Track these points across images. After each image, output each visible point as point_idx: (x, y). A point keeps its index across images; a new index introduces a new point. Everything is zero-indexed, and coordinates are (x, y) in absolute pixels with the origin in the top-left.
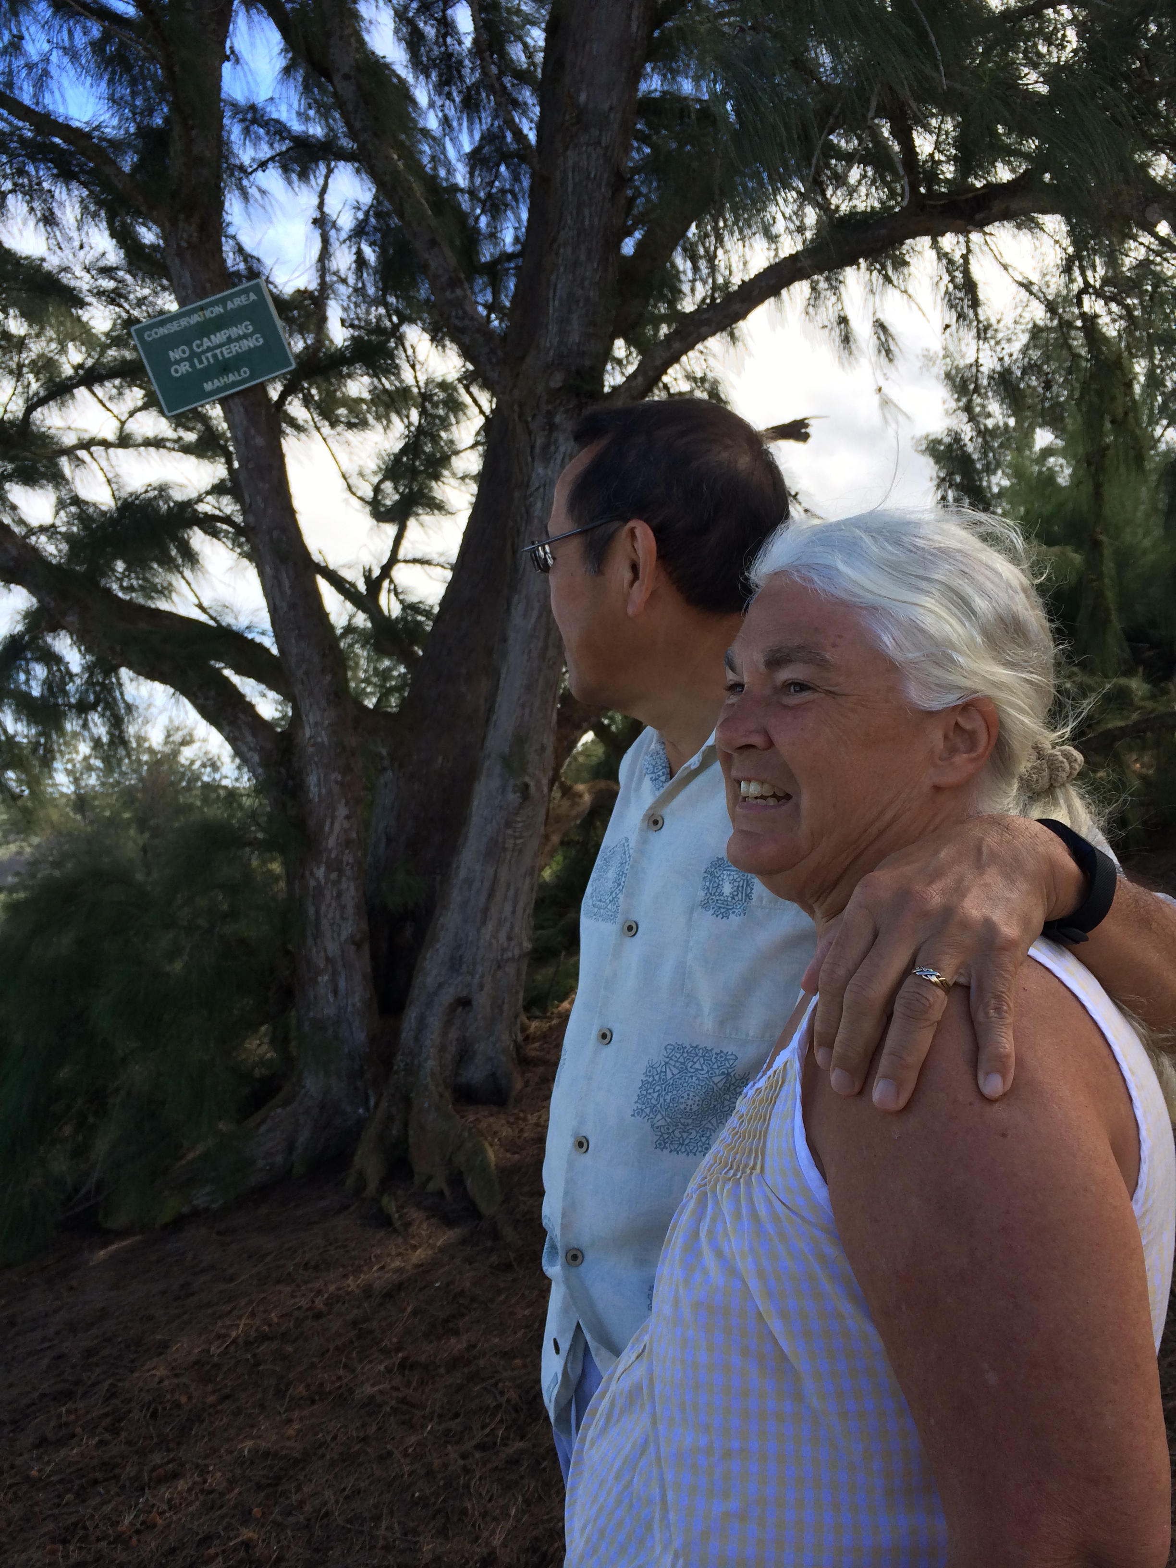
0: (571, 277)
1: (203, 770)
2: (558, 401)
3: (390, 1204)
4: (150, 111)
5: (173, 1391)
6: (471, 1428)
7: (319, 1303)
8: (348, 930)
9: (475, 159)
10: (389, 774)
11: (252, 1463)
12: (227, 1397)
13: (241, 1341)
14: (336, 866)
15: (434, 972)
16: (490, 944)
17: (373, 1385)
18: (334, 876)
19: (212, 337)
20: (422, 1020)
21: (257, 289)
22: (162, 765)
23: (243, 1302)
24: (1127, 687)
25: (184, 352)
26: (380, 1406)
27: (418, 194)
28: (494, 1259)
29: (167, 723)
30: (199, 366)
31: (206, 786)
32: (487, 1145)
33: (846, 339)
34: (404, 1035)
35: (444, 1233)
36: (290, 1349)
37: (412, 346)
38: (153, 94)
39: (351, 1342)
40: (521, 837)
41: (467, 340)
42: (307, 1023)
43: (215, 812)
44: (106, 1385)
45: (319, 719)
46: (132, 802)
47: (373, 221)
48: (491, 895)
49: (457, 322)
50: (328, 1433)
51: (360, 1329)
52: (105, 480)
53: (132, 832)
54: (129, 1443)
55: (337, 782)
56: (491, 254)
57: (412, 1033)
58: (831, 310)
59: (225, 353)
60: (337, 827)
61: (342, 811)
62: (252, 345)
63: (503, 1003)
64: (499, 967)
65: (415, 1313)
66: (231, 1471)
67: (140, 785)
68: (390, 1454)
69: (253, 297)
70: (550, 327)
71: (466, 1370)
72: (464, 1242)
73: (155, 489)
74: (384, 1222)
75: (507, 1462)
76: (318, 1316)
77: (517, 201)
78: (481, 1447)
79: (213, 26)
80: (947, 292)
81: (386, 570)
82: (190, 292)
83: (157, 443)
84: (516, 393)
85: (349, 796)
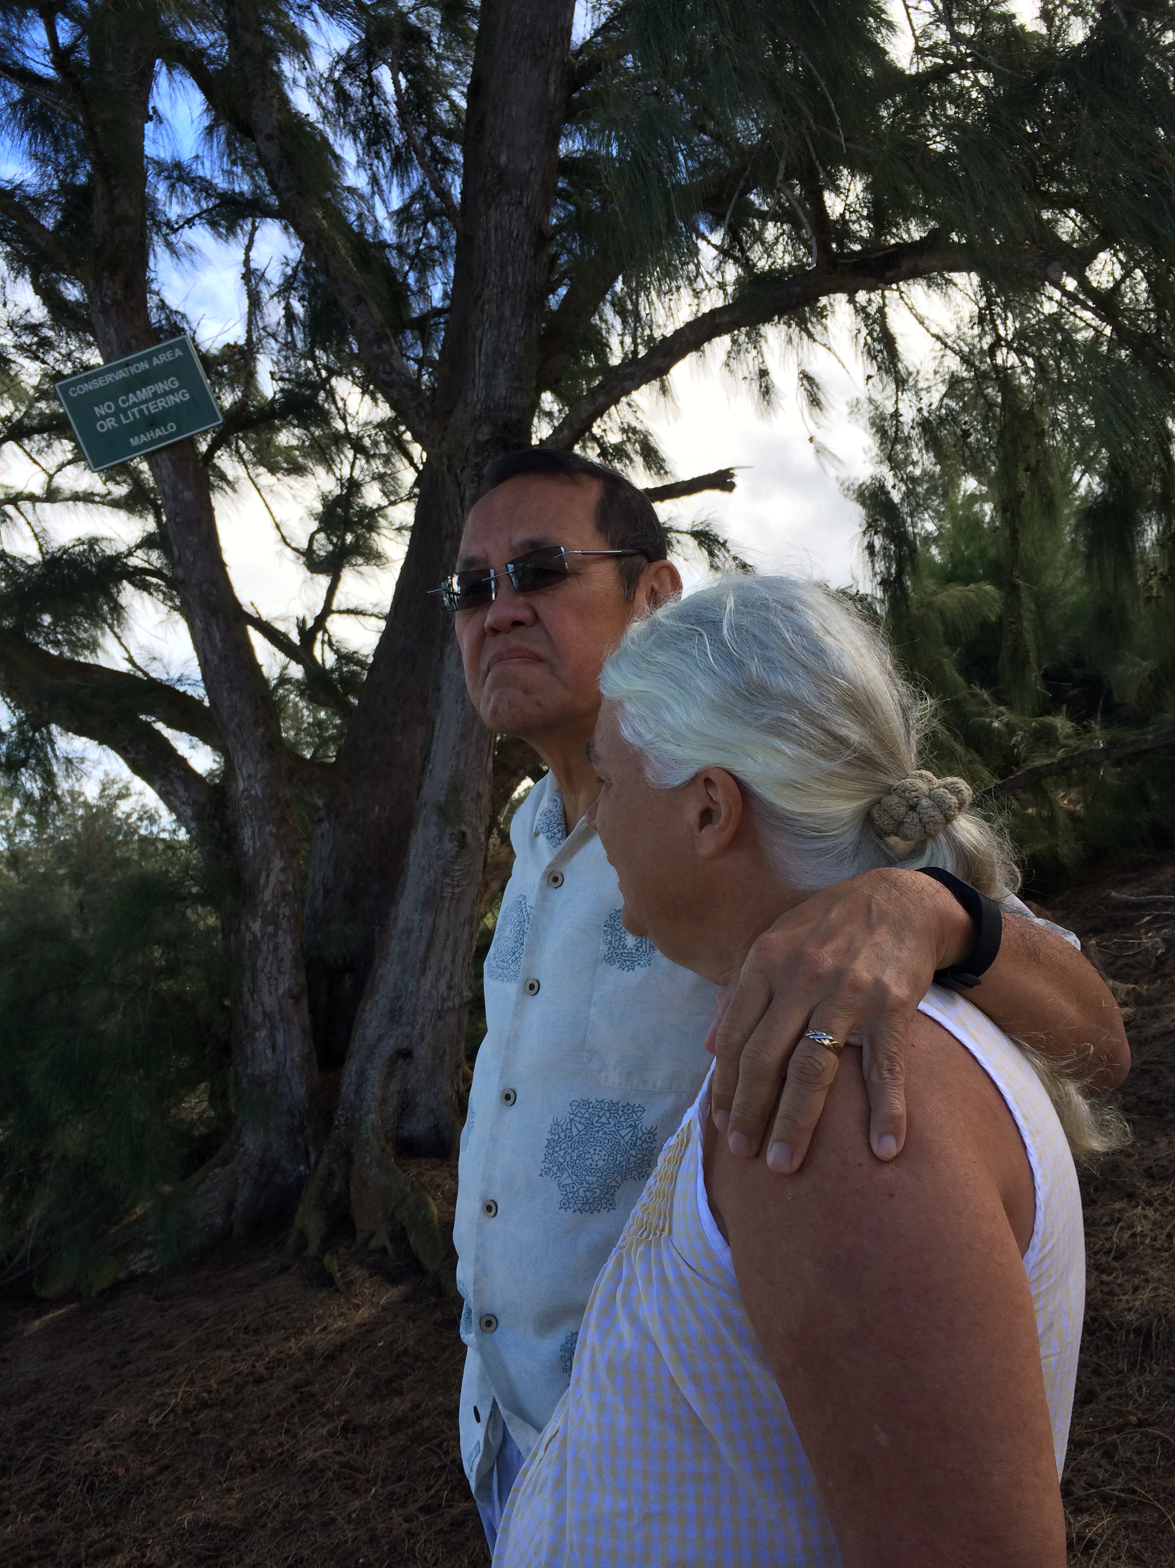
0: (496, 333)
1: (139, 823)
2: (486, 454)
3: (331, 1263)
4: (73, 167)
5: (110, 1464)
6: (416, 1490)
7: (260, 1368)
8: (285, 984)
9: (403, 217)
10: (325, 825)
11: (192, 1535)
12: (166, 1468)
13: (179, 1410)
14: (272, 919)
15: (374, 1024)
16: (430, 993)
17: (315, 1450)
18: (270, 929)
19: (138, 392)
20: (362, 1073)
21: (183, 345)
22: (97, 820)
23: (181, 1370)
24: (1051, 725)
25: (109, 407)
26: (322, 1471)
27: (343, 252)
28: (438, 1316)
29: (102, 776)
30: (125, 422)
31: (143, 839)
32: (430, 1199)
33: (766, 392)
34: (344, 1089)
35: (388, 1291)
36: (229, 1416)
37: (342, 399)
38: (75, 152)
39: (293, 1406)
40: (458, 886)
41: (395, 394)
42: (245, 1080)
43: (150, 866)
44: (41, 1459)
45: (252, 772)
46: (67, 858)
47: (301, 275)
48: (430, 945)
49: (384, 377)
50: (270, 1501)
51: (302, 1393)
52: (32, 534)
53: (66, 888)
54: (65, 1519)
55: (271, 834)
56: (421, 309)
57: (352, 1087)
58: (751, 363)
59: (151, 408)
60: (273, 880)
61: (278, 864)
62: (178, 401)
63: (445, 1052)
64: (440, 1017)
65: (357, 1375)
66: (170, 1544)
67: (76, 841)
68: (333, 1520)
69: (178, 353)
70: (477, 382)
71: (410, 1431)
72: (406, 1299)
73: (83, 543)
74: (326, 1281)
75: (452, 1524)
76: (259, 1380)
77: (445, 257)
78: (426, 1509)
79: (134, 87)
80: (866, 344)
81: (321, 621)
82: (115, 349)
83: (87, 498)
84: (445, 445)
85: (285, 848)
